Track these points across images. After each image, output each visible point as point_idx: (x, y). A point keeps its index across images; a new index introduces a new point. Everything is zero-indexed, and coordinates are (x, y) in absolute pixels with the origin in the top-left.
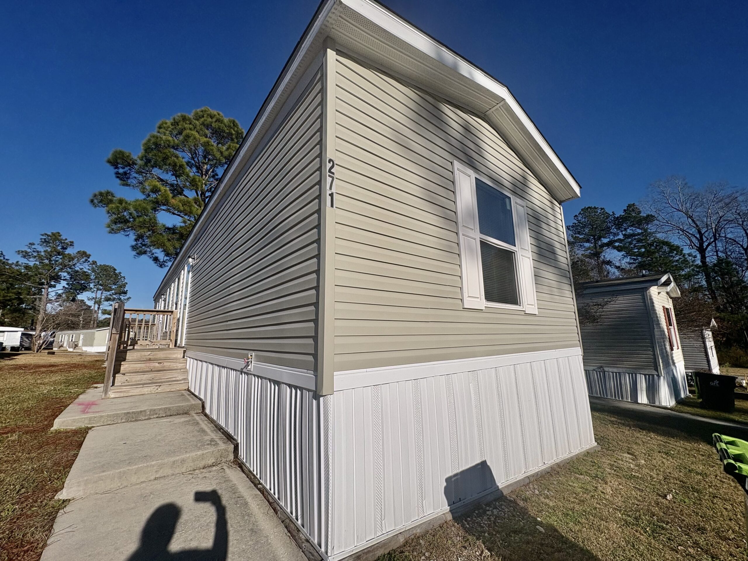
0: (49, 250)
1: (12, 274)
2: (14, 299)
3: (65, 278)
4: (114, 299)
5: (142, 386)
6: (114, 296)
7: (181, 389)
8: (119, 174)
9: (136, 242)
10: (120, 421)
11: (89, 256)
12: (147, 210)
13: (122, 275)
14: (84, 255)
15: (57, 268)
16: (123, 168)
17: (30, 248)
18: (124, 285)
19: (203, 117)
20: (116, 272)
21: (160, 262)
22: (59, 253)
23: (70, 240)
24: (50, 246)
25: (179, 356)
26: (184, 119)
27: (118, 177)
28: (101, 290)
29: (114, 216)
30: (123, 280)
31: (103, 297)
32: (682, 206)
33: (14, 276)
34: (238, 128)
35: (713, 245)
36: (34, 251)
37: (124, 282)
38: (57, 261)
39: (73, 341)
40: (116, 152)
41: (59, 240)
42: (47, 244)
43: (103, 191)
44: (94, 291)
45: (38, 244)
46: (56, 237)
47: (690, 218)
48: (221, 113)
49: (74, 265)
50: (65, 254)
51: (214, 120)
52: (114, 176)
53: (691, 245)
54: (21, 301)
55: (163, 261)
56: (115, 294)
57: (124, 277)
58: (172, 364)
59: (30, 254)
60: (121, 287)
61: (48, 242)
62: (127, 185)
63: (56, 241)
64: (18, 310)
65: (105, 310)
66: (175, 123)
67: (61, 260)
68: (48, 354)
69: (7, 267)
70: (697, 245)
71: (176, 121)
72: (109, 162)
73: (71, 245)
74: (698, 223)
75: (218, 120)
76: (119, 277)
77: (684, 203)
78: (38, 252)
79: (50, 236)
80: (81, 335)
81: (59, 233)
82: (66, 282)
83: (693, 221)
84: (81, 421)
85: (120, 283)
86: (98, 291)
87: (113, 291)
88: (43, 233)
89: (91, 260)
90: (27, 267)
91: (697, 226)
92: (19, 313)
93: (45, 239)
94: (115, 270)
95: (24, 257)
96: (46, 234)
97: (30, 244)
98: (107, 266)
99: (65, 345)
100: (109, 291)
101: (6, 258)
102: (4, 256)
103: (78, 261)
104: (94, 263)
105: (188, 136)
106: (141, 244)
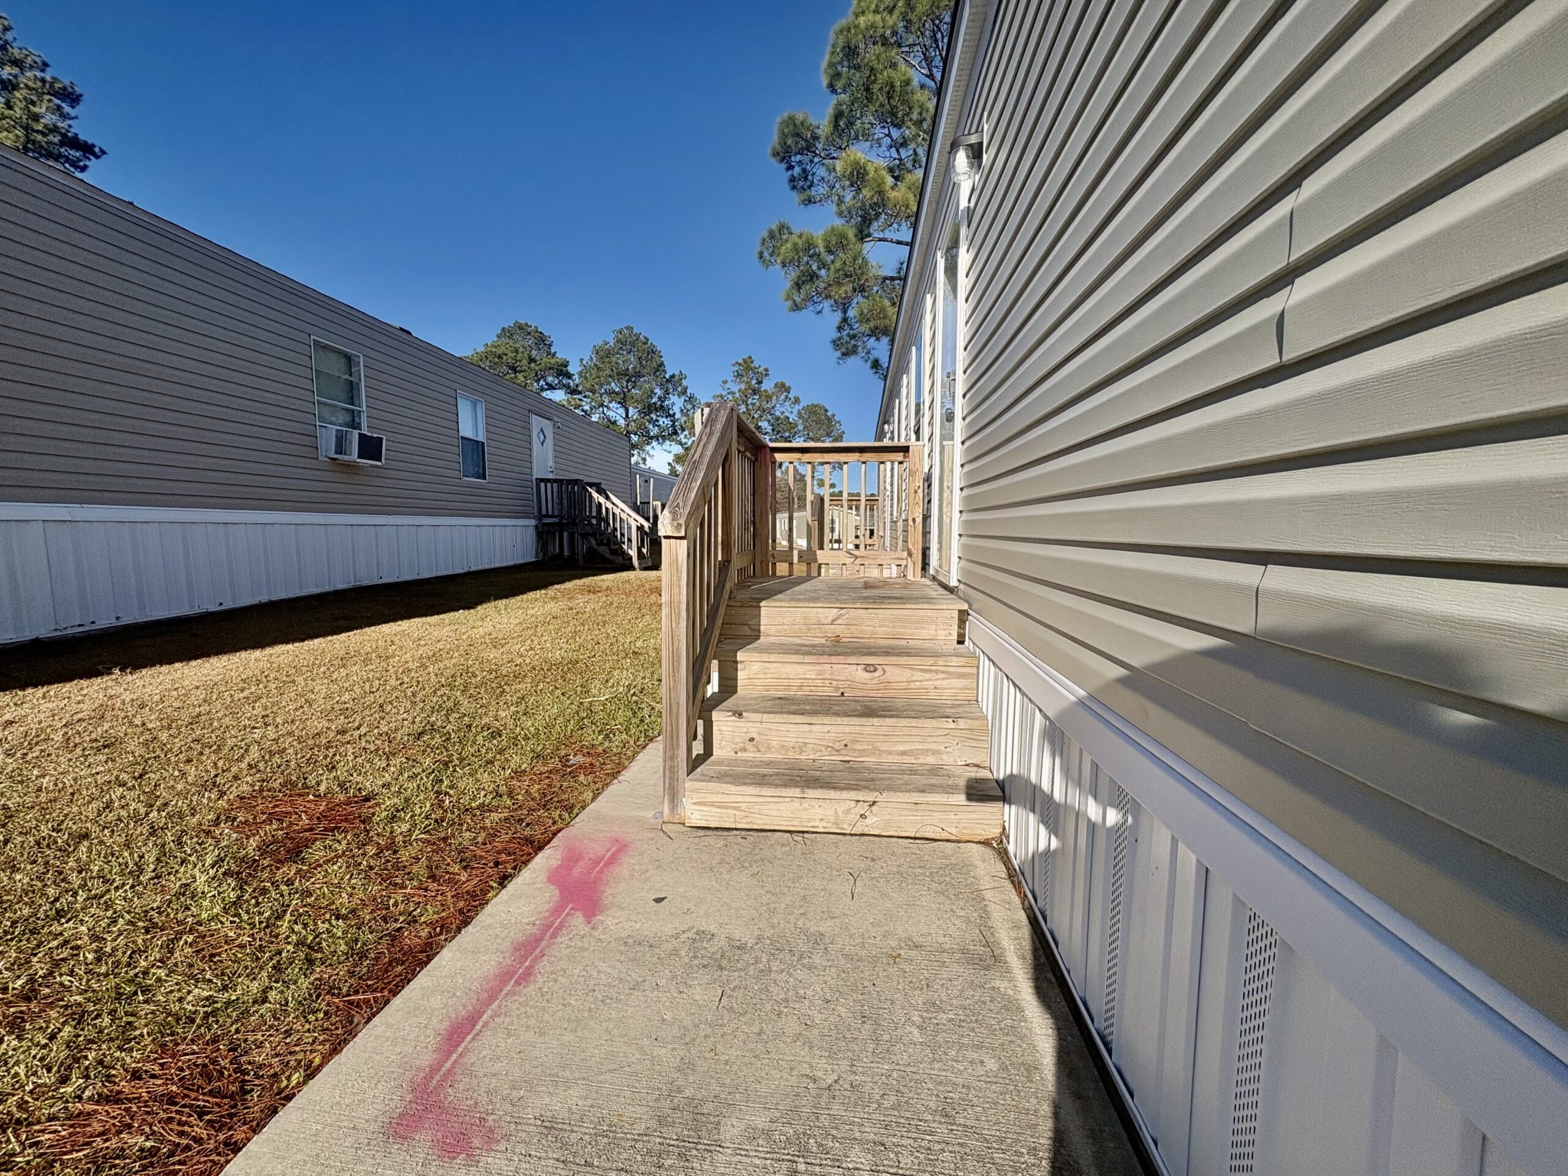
0: (744, 388)
8: (795, 178)
9: (839, 334)
11: (788, 390)
14: (783, 388)
22: (755, 392)
23: (764, 368)
24: (743, 382)
25: (942, 637)
27: (793, 187)
38: (754, 404)
41: (752, 370)
42: (740, 379)
43: (774, 227)
45: (731, 381)
46: (748, 364)
49: (773, 408)
50: (761, 391)
57: (839, 422)
61: (741, 375)
62: (811, 201)
63: (749, 372)
67: (758, 402)
72: (775, 153)
73: (766, 375)
76: (833, 423)
78: (732, 393)
79: (743, 366)
81: (750, 357)
85: (836, 433)
88: (734, 362)
89: (791, 396)
93: (737, 371)
94: (826, 411)
96: (737, 363)
98: (816, 406)
103: (777, 399)
104: (798, 401)
106: (848, 335)
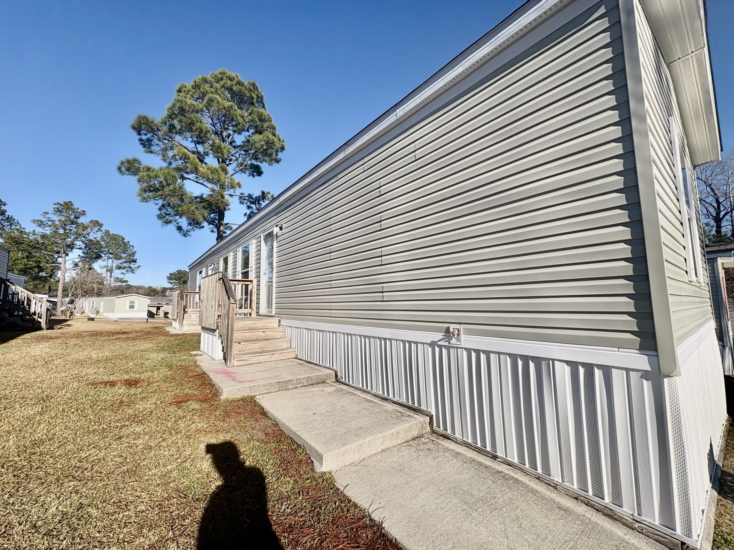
0: (63, 219)
1: (30, 243)
2: (34, 267)
3: (80, 247)
4: (125, 268)
5: (259, 354)
6: (125, 265)
7: (290, 357)
8: (143, 140)
9: (160, 212)
10: (273, 390)
11: (101, 225)
12: (176, 179)
13: (131, 244)
14: (97, 224)
15: (72, 237)
16: (146, 135)
17: (44, 217)
18: (134, 254)
19: (222, 79)
20: (125, 241)
21: (184, 231)
22: (73, 223)
23: (82, 210)
24: (63, 215)
25: (275, 325)
26: (205, 80)
27: (142, 144)
28: (111, 258)
29: (145, 185)
30: (131, 249)
31: (114, 265)
32: (701, 174)
33: (32, 245)
34: (258, 91)
35: (730, 214)
36: (48, 220)
37: (133, 251)
38: (71, 230)
39: (94, 307)
40: (140, 117)
41: (72, 210)
42: (60, 214)
43: (130, 159)
44: (105, 259)
45: (52, 213)
46: (68, 206)
47: (709, 186)
48: (239, 75)
49: (88, 234)
50: (78, 223)
51: (234, 82)
52: (138, 143)
53: (708, 215)
54: (41, 269)
55: (187, 231)
56: (126, 263)
57: (133, 246)
58: (274, 333)
59: (45, 223)
60: (130, 256)
61: (61, 211)
62: (151, 152)
63: (69, 210)
64: (37, 278)
65: (117, 278)
66: (196, 86)
67: (75, 229)
68: (88, 320)
69: (25, 236)
70: (713, 214)
71: (197, 83)
72: (134, 128)
73: (83, 214)
74: (716, 192)
75: (239, 83)
76: (128, 246)
77: (704, 170)
78: (52, 221)
79: (63, 206)
80: (102, 302)
81: (71, 202)
82: (82, 251)
83: (712, 190)
84: (244, 390)
85: (129, 252)
86: (109, 260)
87: (124, 260)
88: (55, 202)
89: (103, 229)
90: (44, 236)
91: (715, 194)
92: (41, 281)
93: (58, 208)
94: (123, 239)
95: (40, 226)
96: (59, 203)
97: (44, 213)
98: (116, 235)
99: (86, 311)
100: (119, 259)
101: (22, 227)
102: (20, 225)
103: (92, 230)
104: (107, 232)
105: (211, 100)
106: (165, 213)
